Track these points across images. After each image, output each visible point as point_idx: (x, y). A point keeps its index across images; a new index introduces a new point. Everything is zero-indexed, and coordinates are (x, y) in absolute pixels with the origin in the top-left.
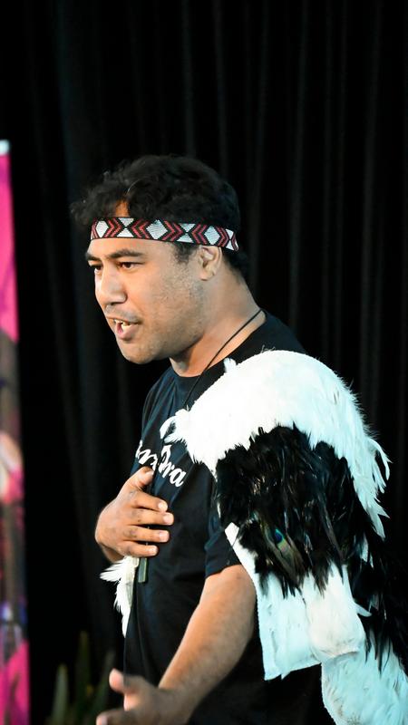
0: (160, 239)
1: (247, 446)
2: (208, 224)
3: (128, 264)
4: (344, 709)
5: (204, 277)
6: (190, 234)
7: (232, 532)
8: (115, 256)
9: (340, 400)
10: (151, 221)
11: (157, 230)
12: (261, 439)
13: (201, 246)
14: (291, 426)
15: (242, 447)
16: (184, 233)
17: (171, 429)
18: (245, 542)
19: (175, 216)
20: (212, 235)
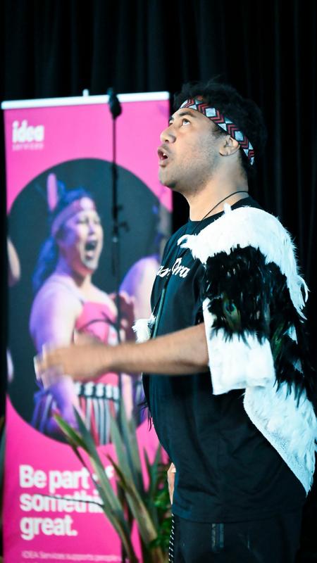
1: (228, 253)
4: (268, 426)
5: (222, 152)
6: (227, 125)
7: (206, 303)
8: (182, 115)
11: (211, 112)
12: (238, 251)
13: (229, 136)
14: (257, 248)
15: (225, 253)
16: (224, 123)
17: (185, 241)
18: (211, 310)
19: (224, 113)
20: (239, 135)
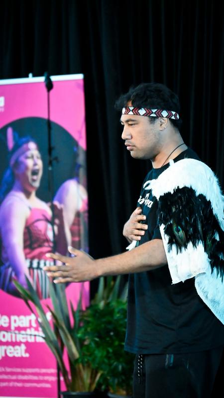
0: (143, 115)
2: (163, 109)
3: (132, 125)
4: (208, 296)
5: (161, 129)
6: (155, 113)
7: (162, 227)
8: (127, 121)
9: (211, 179)
10: (140, 108)
13: (160, 118)
14: (190, 187)
15: (170, 193)
16: (152, 113)
